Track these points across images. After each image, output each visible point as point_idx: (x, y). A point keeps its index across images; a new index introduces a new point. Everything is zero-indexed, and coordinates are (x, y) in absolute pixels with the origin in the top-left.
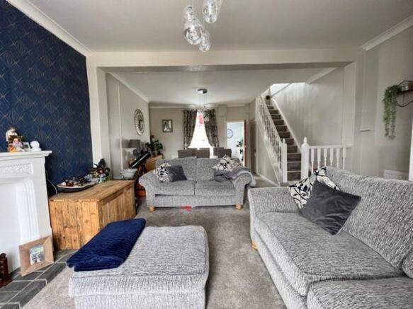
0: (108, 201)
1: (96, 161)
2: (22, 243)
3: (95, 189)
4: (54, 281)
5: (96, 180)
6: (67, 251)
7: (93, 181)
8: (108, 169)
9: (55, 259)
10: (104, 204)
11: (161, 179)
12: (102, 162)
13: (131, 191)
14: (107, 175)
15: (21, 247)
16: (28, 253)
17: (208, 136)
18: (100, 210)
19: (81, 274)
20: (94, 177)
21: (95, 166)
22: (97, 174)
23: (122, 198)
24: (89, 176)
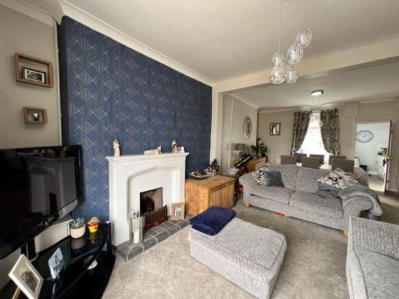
0: (216, 191)
1: (212, 160)
2: (173, 202)
3: (209, 180)
4: (183, 229)
5: (210, 173)
6: (190, 215)
7: (209, 174)
8: (218, 166)
9: (185, 217)
10: (212, 192)
11: (259, 181)
12: (215, 161)
13: (232, 187)
14: (218, 170)
15: (172, 204)
16: (175, 209)
17: (324, 141)
18: (209, 196)
19: (194, 230)
20: (209, 171)
21: (211, 164)
22: (211, 169)
23: (224, 191)
24: (206, 170)
